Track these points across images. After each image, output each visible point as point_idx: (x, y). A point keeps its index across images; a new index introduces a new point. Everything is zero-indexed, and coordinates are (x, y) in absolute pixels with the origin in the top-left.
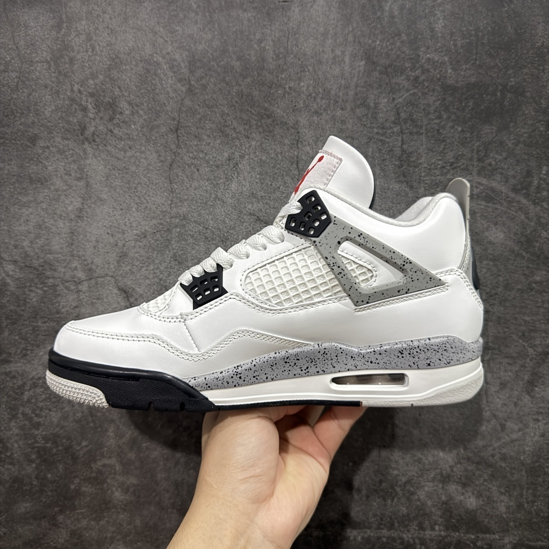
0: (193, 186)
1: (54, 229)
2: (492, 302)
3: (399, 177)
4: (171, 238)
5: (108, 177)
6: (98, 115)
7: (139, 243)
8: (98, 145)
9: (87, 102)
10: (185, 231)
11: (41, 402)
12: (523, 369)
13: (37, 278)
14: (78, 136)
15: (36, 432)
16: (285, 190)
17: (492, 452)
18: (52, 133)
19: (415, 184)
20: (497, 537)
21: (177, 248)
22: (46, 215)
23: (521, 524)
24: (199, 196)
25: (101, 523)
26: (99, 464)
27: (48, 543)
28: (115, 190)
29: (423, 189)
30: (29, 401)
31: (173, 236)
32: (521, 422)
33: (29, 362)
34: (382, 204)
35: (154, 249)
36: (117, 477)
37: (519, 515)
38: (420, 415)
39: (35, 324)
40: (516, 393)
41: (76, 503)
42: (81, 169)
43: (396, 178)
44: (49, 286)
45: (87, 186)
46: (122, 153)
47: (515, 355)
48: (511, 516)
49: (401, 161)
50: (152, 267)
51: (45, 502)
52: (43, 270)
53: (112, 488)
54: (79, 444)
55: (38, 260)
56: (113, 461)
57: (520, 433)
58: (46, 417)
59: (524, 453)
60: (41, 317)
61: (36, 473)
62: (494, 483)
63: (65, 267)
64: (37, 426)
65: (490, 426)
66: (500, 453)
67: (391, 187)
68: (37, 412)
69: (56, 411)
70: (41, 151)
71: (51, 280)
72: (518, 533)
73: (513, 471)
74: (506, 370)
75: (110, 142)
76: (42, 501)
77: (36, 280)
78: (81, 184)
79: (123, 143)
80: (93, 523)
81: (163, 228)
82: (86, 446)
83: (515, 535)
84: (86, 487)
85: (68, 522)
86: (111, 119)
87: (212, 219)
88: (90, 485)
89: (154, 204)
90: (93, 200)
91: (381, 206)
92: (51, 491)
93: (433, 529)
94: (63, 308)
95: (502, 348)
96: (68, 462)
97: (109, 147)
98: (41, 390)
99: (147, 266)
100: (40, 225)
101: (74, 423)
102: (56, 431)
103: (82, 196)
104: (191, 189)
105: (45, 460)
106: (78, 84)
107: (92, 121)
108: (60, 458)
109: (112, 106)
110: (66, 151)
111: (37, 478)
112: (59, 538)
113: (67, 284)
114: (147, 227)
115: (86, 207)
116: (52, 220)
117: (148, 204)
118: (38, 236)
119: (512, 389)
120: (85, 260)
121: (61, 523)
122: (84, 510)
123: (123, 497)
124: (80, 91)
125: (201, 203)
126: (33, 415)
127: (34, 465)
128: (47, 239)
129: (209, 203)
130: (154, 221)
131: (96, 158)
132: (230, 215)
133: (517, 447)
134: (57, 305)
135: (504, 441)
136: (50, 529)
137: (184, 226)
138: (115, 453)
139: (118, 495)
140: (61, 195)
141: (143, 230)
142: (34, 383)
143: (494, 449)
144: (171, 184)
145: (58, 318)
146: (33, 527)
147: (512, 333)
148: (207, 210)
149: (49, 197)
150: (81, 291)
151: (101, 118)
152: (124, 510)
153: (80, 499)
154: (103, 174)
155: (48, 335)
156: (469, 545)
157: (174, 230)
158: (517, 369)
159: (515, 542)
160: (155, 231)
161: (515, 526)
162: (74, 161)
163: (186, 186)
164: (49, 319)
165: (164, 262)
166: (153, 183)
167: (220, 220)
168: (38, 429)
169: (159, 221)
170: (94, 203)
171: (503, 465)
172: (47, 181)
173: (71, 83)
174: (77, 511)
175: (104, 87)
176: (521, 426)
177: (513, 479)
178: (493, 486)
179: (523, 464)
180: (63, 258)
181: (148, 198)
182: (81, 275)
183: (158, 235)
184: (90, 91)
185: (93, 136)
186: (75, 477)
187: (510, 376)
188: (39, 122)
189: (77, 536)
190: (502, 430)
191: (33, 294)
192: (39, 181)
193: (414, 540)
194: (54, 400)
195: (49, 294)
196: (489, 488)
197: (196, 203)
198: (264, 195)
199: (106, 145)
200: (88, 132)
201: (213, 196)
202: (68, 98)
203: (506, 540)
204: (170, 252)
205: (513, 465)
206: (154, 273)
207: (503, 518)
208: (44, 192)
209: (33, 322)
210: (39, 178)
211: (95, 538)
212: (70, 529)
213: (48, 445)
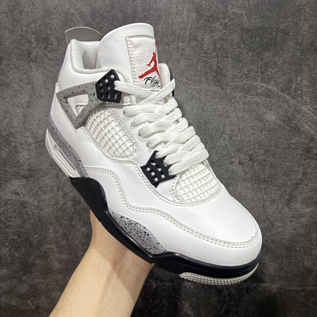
1: (14, 114)
2: (268, 155)
3: (215, 83)
5: (44, 82)
6: (38, 45)
8: (38, 64)
9: (31, 37)
11: (10, 213)
12: (284, 192)
13: (5, 142)
14: (26, 58)
15: (8, 230)
17: (266, 239)
18: (11, 56)
19: (225, 87)
20: (268, 285)
22: (9, 105)
23: (281, 278)
25: (47, 280)
26: (45, 248)
27: (17, 292)
28: (49, 90)
29: (229, 90)
30: (3, 213)
32: (283, 222)
33: (2, 190)
36: (55, 255)
37: (281, 273)
39: (5, 169)
40: (281, 206)
41: (33, 269)
42: (29, 78)
43: (214, 83)
44: (12, 147)
45: (33, 88)
46: (53, 68)
47: (280, 185)
48: (276, 273)
49: (217, 73)
51: (15, 269)
52: (9, 137)
53: (53, 261)
54: (33, 237)
55: (5, 132)
56: (53, 246)
57: (282, 228)
58: (13, 222)
59: (284, 239)
60: (8, 165)
61: (9, 253)
62: (267, 256)
63: (21, 136)
64: (9, 227)
65: (266, 225)
66: (271, 239)
67: (211, 89)
68: (8, 219)
69: (19, 219)
70: (5, 67)
71: (13, 143)
72: (280, 283)
73: (278, 249)
74: (275, 193)
75: (45, 61)
76: (13, 269)
77: (5, 144)
78: (29, 86)
79: (53, 62)
80: (42, 280)
82: (37, 238)
83: (278, 284)
84: (38, 260)
85: (29, 280)
86: (46, 48)
88: (40, 260)
90: (36, 96)
91: (205, 100)
92: (18, 263)
94: (21, 160)
95: (273, 181)
96: (27, 247)
97: (45, 64)
98: (10, 206)
100: (6, 111)
101: (30, 225)
102: (19, 230)
103: (30, 94)
105: (14, 246)
106: (25, 26)
107: (35, 49)
108: (22, 245)
109: (46, 40)
110: (19, 67)
111: (9, 256)
112: (23, 289)
113: (23, 146)
115: (32, 100)
116: (13, 108)
118: (5, 118)
119: (278, 204)
120: (33, 132)
121: (24, 281)
122: (37, 274)
123: (59, 266)
124: (26, 31)
126: (6, 221)
127: (7, 249)
128: (10, 120)
131: (37, 71)
133: (280, 236)
134: (17, 158)
135: (273, 233)
136: (18, 284)
138: (54, 241)
139: (56, 265)
140: (17, 94)
142: (6, 203)
143: (268, 237)
145: (18, 165)
146: (8, 283)
147: (279, 173)
149: (10, 94)
150: (31, 150)
151: (40, 47)
152: (60, 273)
153: (35, 267)
154: (42, 81)
155: (13, 175)
156: (252, 290)
158: (281, 193)
159: (278, 287)
161: (279, 279)
162: (25, 73)
164: (13, 166)
168: (9, 229)
170: (37, 98)
171: (273, 246)
172: (9, 85)
173: (21, 26)
174: (33, 274)
175: (41, 28)
176: (283, 224)
177: (278, 253)
178: (267, 257)
179: (284, 245)
180: (20, 130)
182: (31, 140)
184: (33, 31)
185: (35, 58)
186: (31, 255)
187: (277, 197)
188: (3, 49)
189: (33, 288)
190: (272, 227)
191: (3, 152)
192: (4, 85)
193: (223, 287)
194: (18, 212)
195: (12, 152)
196: (265, 259)
199: (43, 64)
200: (32, 56)
202: (20, 35)
203: (274, 286)
205: (278, 246)
207: (272, 275)
208: (7, 92)
209: (4, 167)
210: (4, 83)
211: (44, 288)
212: (29, 284)
213: (15, 237)
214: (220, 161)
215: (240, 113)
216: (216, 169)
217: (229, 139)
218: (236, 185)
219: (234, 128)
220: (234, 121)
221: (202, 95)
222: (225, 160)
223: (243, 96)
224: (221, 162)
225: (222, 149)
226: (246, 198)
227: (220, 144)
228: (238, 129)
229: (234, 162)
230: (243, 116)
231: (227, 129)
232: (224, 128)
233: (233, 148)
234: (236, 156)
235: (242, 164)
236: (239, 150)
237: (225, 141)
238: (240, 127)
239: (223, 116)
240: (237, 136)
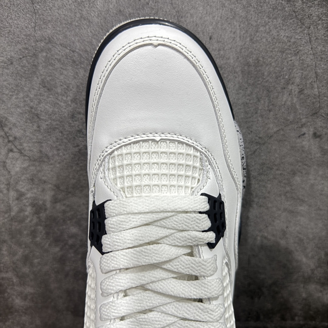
0: (56, 5)
4: (38, 63)
7: (6, 71)
10: (52, 55)
16: (155, 6)
21: (45, 74)
24: (63, 16)
31: (40, 61)
34: (258, 19)
35: (22, 76)
38: (287, 227)
50: (21, 95)
81: (29, 53)
87: (79, 41)
89: (18, 27)
93: (293, 319)
99: (17, 94)
104: (54, 8)
114: (12, 53)
117: (11, 28)
125: (66, 24)
129: (74, 23)
130: (19, 46)
132: (97, 36)
137: (50, 49)
141: (9, 57)
144: (33, 4)
148: (73, 32)
157: (40, 55)
160: (21, 57)
163: (49, 6)
165: (33, 89)
166: (14, 4)
167: (87, 42)
169: (24, 46)
181: (10, 21)
183: (24, 61)
197: (61, 24)
198: (132, 11)
201: (78, 15)
204: (38, 78)
206: (25, 101)
214: (282, 132)
215: (319, 45)
216: (274, 147)
217: (299, 92)
218: (306, 174)
219: (307, 72)
220: (309, 60)
221: (252, 12)
222: (290, 130)
223: (325, 13)
224: (284, 135)
225: (286, 112)
226: (321, 194)
227: (283, 103)
228: (314, 75)
229: (304, 134)
230: (325, 51)
231: (296, 75)
232: (290, 73)
233: (304, 108)
234: (309, 123)
235: (319, 136)
236: (314, 112)
237: (292, 98)
238: (319, 71)
239: (289, 52)
240: (312, 88)
